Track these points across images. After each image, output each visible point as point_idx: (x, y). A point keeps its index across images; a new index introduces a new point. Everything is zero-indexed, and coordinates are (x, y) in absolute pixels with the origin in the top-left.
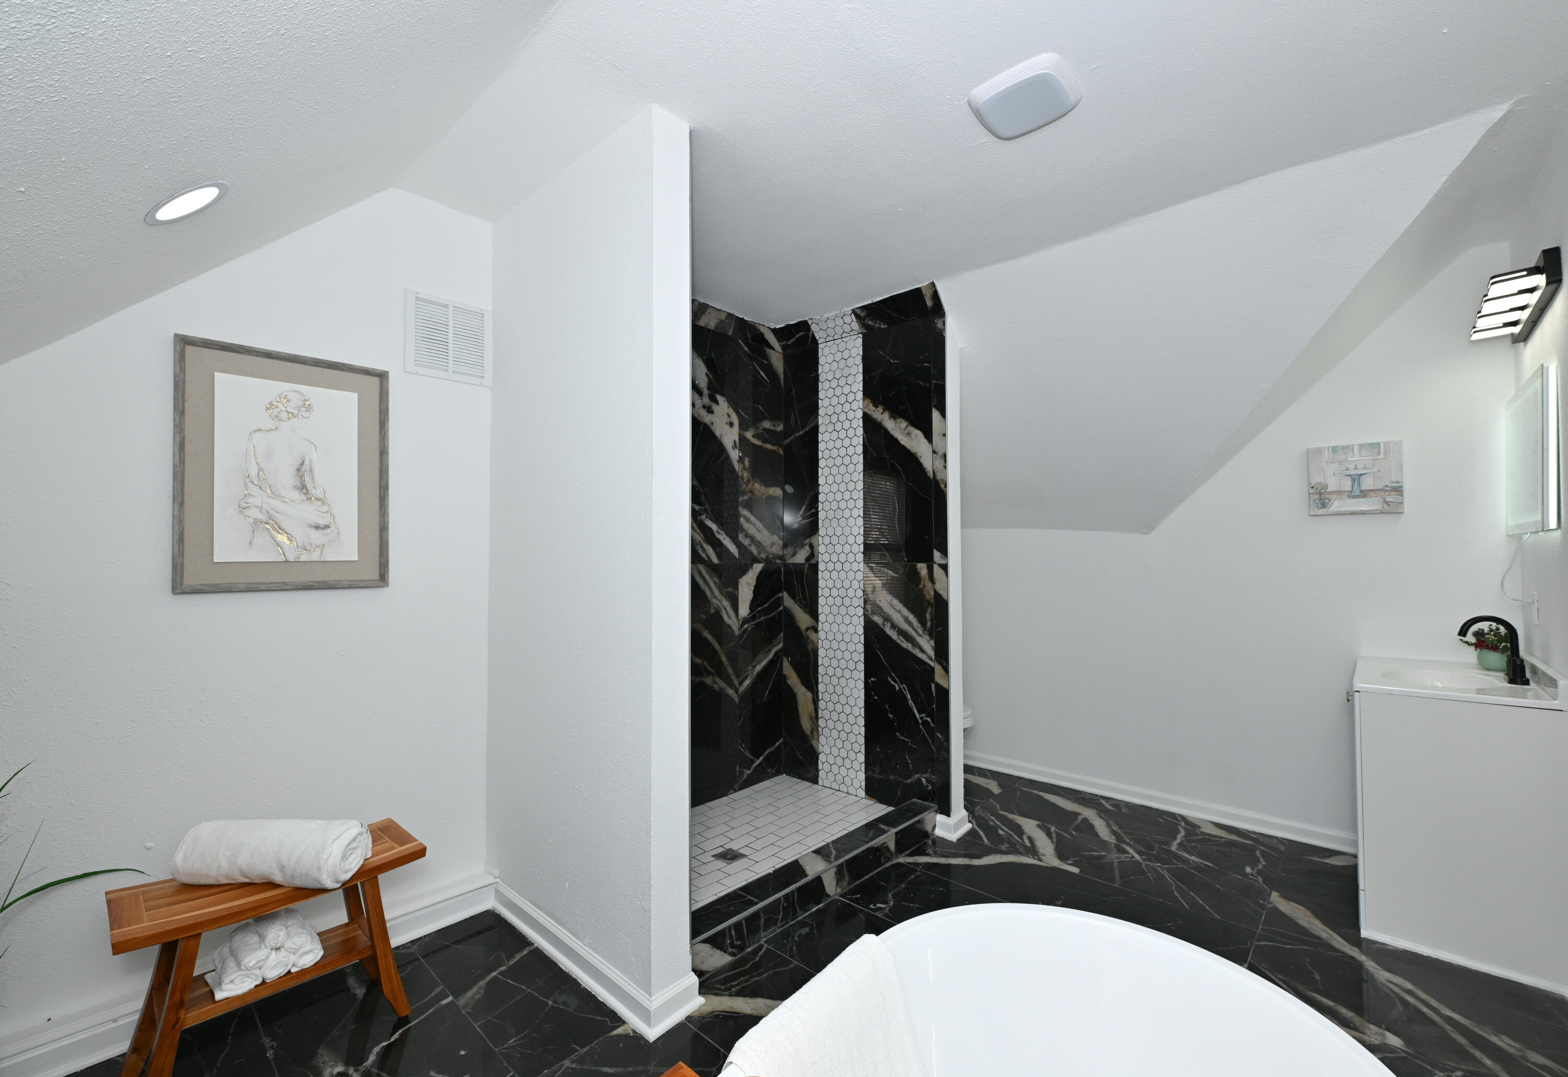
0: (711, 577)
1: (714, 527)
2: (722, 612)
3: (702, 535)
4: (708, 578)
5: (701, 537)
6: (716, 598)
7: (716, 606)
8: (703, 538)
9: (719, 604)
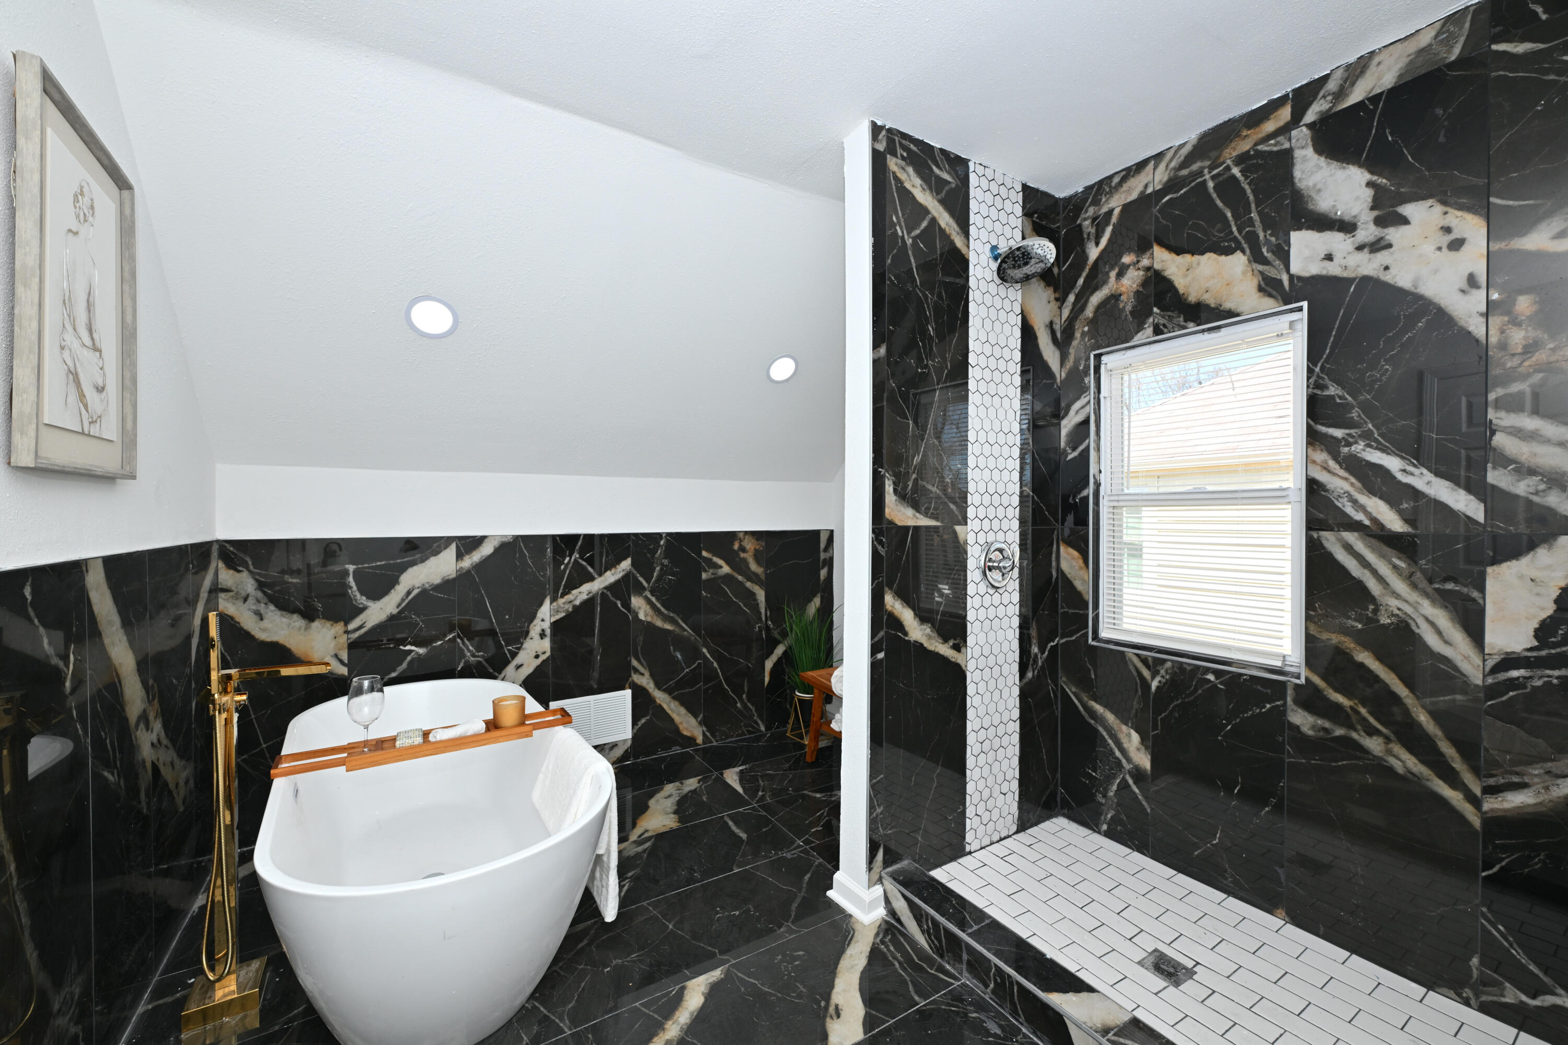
0: (1382, 556)
1: (1393, 463)
2: (1418, 627)
3: (1353, 480)
4: (1371, 557)
5: (1352, 484)
6: (1397, 596)
7: (1397, 612)
8: (1358, 484)
9: (1408, 609)
